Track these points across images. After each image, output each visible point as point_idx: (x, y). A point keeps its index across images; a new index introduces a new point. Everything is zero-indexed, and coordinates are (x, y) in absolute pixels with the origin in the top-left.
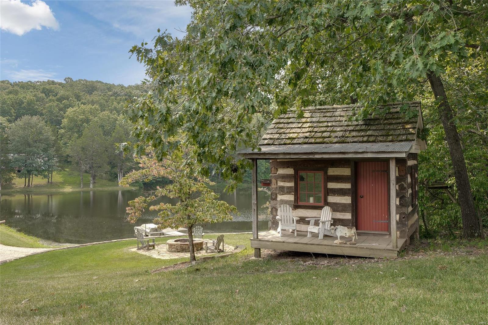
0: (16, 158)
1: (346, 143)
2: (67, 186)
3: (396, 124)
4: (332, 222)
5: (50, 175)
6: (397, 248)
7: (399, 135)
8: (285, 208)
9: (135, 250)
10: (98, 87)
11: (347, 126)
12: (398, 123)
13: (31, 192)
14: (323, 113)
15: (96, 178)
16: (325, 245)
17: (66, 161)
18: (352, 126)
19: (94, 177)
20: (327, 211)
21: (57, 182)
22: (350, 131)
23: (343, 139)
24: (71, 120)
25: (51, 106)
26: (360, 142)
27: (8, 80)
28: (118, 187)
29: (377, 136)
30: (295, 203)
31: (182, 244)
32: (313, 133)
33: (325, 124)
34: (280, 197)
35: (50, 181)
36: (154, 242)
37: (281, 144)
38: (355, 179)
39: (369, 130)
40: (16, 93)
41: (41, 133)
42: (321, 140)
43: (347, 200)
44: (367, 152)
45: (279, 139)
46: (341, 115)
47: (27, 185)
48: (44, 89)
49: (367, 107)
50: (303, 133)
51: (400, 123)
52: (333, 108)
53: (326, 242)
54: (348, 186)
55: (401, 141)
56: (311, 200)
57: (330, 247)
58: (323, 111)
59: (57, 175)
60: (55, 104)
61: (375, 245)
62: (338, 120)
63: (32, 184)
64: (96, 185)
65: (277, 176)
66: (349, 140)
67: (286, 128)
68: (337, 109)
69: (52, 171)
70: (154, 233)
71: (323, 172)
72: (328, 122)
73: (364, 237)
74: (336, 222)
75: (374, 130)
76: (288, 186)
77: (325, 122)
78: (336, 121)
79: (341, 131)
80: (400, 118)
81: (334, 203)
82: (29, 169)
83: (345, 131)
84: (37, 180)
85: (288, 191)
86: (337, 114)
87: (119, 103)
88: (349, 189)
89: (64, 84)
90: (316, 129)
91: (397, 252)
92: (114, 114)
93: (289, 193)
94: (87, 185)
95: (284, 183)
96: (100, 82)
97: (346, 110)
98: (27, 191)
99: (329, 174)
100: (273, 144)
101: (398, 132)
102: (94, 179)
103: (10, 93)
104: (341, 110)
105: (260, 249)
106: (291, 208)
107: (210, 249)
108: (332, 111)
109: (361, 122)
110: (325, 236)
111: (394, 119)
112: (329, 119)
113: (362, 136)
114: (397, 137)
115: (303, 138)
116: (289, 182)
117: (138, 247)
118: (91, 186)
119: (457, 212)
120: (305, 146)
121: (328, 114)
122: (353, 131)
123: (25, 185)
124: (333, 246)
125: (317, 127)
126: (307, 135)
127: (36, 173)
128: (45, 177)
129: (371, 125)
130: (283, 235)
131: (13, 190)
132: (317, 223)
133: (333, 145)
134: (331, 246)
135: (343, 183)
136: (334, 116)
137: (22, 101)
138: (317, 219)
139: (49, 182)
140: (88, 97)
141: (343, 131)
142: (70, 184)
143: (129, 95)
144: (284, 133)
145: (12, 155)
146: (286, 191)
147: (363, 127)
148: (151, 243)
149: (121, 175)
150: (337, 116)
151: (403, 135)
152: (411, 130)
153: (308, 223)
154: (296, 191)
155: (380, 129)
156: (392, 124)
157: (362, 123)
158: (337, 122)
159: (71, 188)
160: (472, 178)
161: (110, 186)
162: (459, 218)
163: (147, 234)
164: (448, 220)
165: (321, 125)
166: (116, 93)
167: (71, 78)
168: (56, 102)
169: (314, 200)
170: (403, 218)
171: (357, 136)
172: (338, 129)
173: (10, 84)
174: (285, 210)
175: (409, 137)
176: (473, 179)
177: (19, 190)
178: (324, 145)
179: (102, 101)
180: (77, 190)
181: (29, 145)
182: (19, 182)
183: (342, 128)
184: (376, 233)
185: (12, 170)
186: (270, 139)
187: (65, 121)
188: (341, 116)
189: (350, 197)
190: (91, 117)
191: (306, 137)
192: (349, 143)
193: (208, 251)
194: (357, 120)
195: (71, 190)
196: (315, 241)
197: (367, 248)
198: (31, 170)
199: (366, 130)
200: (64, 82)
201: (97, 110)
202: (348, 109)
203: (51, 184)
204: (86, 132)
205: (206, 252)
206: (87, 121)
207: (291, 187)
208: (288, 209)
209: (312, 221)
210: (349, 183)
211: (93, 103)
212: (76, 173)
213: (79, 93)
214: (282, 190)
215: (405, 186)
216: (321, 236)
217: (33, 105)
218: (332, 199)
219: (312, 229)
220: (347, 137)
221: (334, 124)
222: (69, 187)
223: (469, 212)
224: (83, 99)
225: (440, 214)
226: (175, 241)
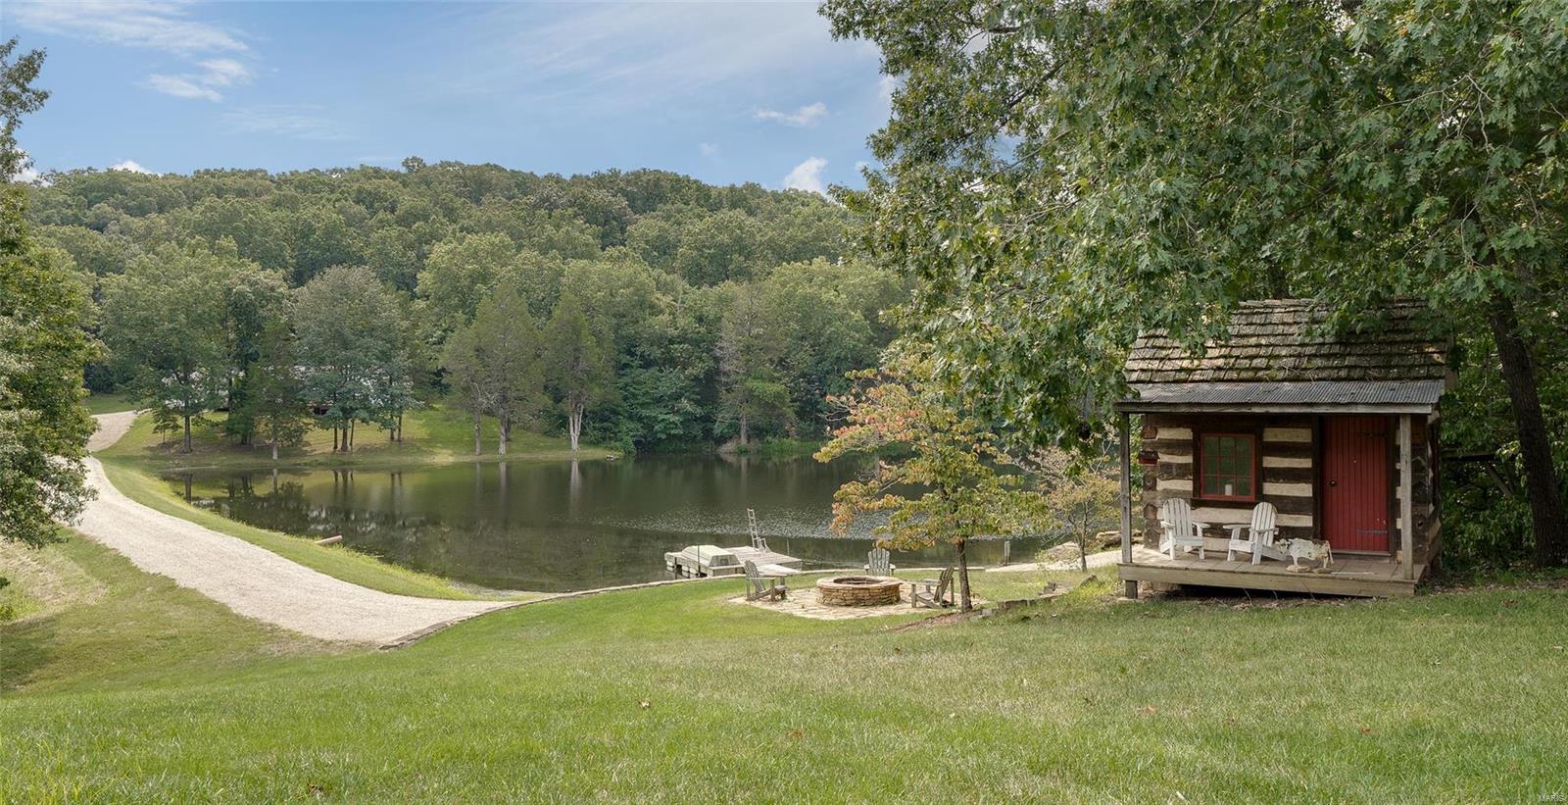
0: (314, 378)
1: (1303, 380)
2: (441, 448)
3: (1404, 342)
4: (1276, 533)
5: (395, 419)
6: (1413, 578)
7: (1412, 366)
8: (1177, 503)
9: (741, 600)
10: (494, 182)
11: (1302, 345)
12: (1407, 342)
13: (352, 463)
14: (1244, 317)
15: (513, 427)
16: (1272, 574)
17: (434, 383)
18: (1312, 345)
19: (508, 425)
20: (1265, 512)
21: (412, 438)
22: (1309, 356)
23: (1297, 372)
24: (443, 276)
25: (384, 240)
26: (1333, 380)
27: (263, 168)
28: (571, 452)
29: (1367, 368)
30: (1194, 495)
31: (856, 589)
32: (1233, 360)
33: (1253, 341)
34: (1161, 485)
35: (396, 437)
36: (783, 584)
37: (1169, 382)
38: (1319, 450)
39: (1349, 354)
40: (293, 204)
41: (373, 311)
42: (1251, 374)
43: (1303, 490)
44: (1356, 404)
45: (1159, 370)
46: (1285, 320)
47: (339, 447)
48: (359, 191)
49: (1345, 311)
50: (1211, 358)
51: (1411, 342)
52: (1266, 307)
53: (1269, 569)
54: (1306, 463)
55: (1418, 379)
56: (1228, 490)
57: (1281, 578)
58: (1245, 311)
59: (411, 421)
60: (394, 233)
61: (1367, 574)
62: (1280, 331)
63: (351, 444)
64: (514, 446)
65: (1156, 442)
66: (1309, 374)
67: (1170, 349)
68: (1273, 307)
69: (401, 410)
70: (721, 567)
71: (1253, 437)
72: (1258, 335)
73: (1342, 562)
74: (1285, 533)
75: (1358, 355)
76: (1179, 462)
77: (1253, 336)
78: (1276, 335)
79: (1291, 356)
80: (1411, 331)
81: (1276, 496)
82: (348, 404)
83: (1299, 356)
84: (366, 434)
85: (1181, 472)
86: (1275, 318)
87: (558, 227)
88: (1307, 469)
89: (405, 175)
90: (1236, 352)
91: (1413, 586)
92: (554, 258)
93: (1181, 476)
94: (491, 445)
95: (1170, 456)
96: (496, 166)
97: (1295, 311)
98: (341, 462)
99: (1265, 440)
100: (1150, 382)
101: (1409, 361)
102: (507, 430)
103: (277, 204)
104: (1283, 310)
105: (1136, 582)
106: (1187, 506)
107: (923, 600)
108: (1263, 313)
109: (1329, 339)
110: (1264, 559)
111: (1399, 332)
112: (1259, 330)
113: (1336, 368)
114: (1409, 371)
115: (1212, 369)
116: (1181, 455)
117: (749, 595)
118: (502, 448)
119: (1520, 516)
120: (1222, 387)
121: (1256, 319)
122: (1315, 356)
123: (336, 447)
124: (1287, 576)
125: (1239, 347)
126: (1220, 362)
127: (364, 414)
128: (385, 424)
129: (1352, 344)
130: (1177, 558)
131: (307, 460)
132: (1245, 535)
133: (1279, 385)
134: (1283, 575)
135: (1296, 457)
136: (1271, 323)
137: (310, 226)
138: (1244, 526)
139: (392, 438)
140: (476, 211)
141: (1294, 356)
142: (447, 443)
143: (582, 204)
144: (1170, 359)
145: (303, 369)
146: (1175, 473)
147: (1336, 349)
148: (779, 587)
149: (576, 420)
150: (1277, 324)
151: (1421, 366)
152: (1435, 356)
153: (1226, 534)
154: (1196, 472)
155: (1371, 352)
156: (1396, 343)
157: (1331, 340)
158: (1279, 337)
159: (452, 455)
160: (1556, 443)
161: (550, 448)
162: (1526, 528)
163: (703, 571)
164: (1501, 534)
165: (1244, 342)
166: (548, 199)
167: (422, 157)
168: (395, 226)
169: (1235, 491)
170: (1419, 525)
171: (1325, 368)
172: (1284, 353)
173: (271, 181)
174: (1178, 510)
175: (1433, 371)
176: (1559, 444)
177: (321, 459)
178: (1261, 386)
179: (514, 222)
180: (468, 459)
181: (346, 345)
182: (319, 439)
183: (1291, 351)
184: (1364, 553)
185: (303, 410)
186: (1143, 370)
187: (425, 278)
188: (1284, 324)
189: (1311, 485)
190: (494, 268)
191: (1219, 368)
192: (1310, 380)
193: (920, 604)
194: (1322, 335)
195: (451, 459)
196: (1245, 567)
197: (1353, 579)
198: (351, 407)
199: (1342, 356)
200: (403, 170)
201: (507, 247)
202: (1298, 308)
203: (398, 443)
204: (485, 307)
205: (914, 606)
206: (484, 277)
207: (1186, 465)
208: (1183, 507)
209: (1236, 532)
210: (1307, 457)
211: (490, 227)
212: (464, 416)
213: (452, 200)
214: (1169, 471)
215: (1424, 463)
216: (1256, 559)
217: (338, 236)
218: (1271, 488)
219: (1235, 544)
220: (1306, 369)
221: (1272, 340)
222: (444, 451)
223: (1549, 516)
224: (463, 218)
225: (1481, 519)
226: (836, 581)
